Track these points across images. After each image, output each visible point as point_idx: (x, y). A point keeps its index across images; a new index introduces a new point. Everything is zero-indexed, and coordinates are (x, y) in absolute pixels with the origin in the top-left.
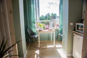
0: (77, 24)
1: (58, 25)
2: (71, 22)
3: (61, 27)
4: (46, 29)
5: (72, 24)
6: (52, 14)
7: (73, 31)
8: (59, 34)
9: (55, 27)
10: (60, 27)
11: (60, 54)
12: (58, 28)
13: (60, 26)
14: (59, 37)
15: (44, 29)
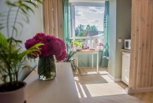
0: (126, 40)
1: (101, 45)
2: (119, 38)
3: (107, 47)
4: (86, 49)
5: (120, 41)
6: (88, 26)
7: (122, 49)
8: (104, 57)
9: (98, 47)
10: (105, 47)
11: (106, 80)
12: (102, 48)
13: (105, 45)
14: (103, 62)
15: (83, 49)
